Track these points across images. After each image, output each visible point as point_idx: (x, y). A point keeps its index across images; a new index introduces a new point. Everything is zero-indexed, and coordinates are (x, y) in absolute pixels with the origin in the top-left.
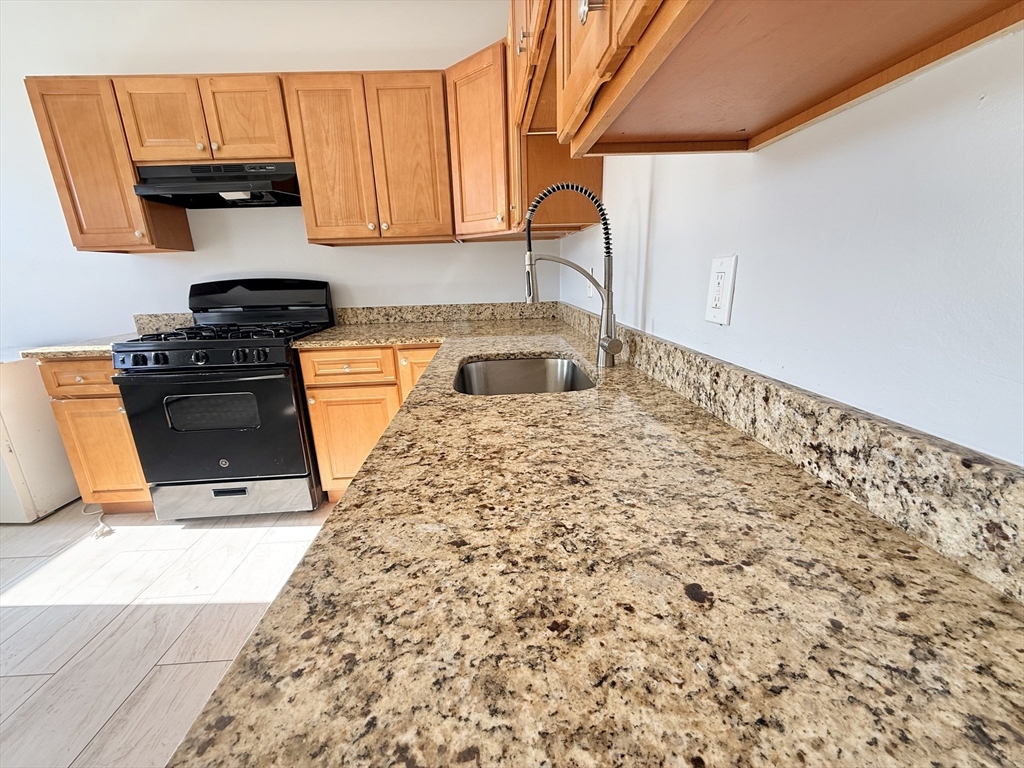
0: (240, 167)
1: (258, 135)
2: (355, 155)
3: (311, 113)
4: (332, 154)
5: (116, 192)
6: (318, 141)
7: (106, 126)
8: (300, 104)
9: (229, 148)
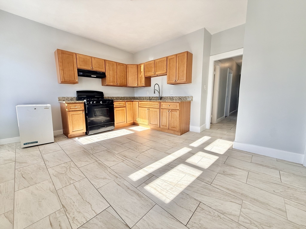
2: (114, 73)
3: (109, 66)
4: (111, 72)
5: (73, 72)
6: (109, 70)
7: (73, 61)
8: (107, 65)
9: (95, 69)
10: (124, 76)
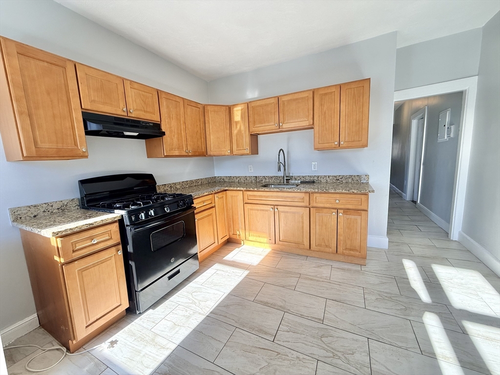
0: (138, 122)
1: (148, 110)
2: (181, 125)
3: (168, 107)
4: (174, 123)
5: (68, 124)
6: (170, 117)
7: (66, 86)
8: (164, 103)
9: (136, 113)
10: (199, 131)
